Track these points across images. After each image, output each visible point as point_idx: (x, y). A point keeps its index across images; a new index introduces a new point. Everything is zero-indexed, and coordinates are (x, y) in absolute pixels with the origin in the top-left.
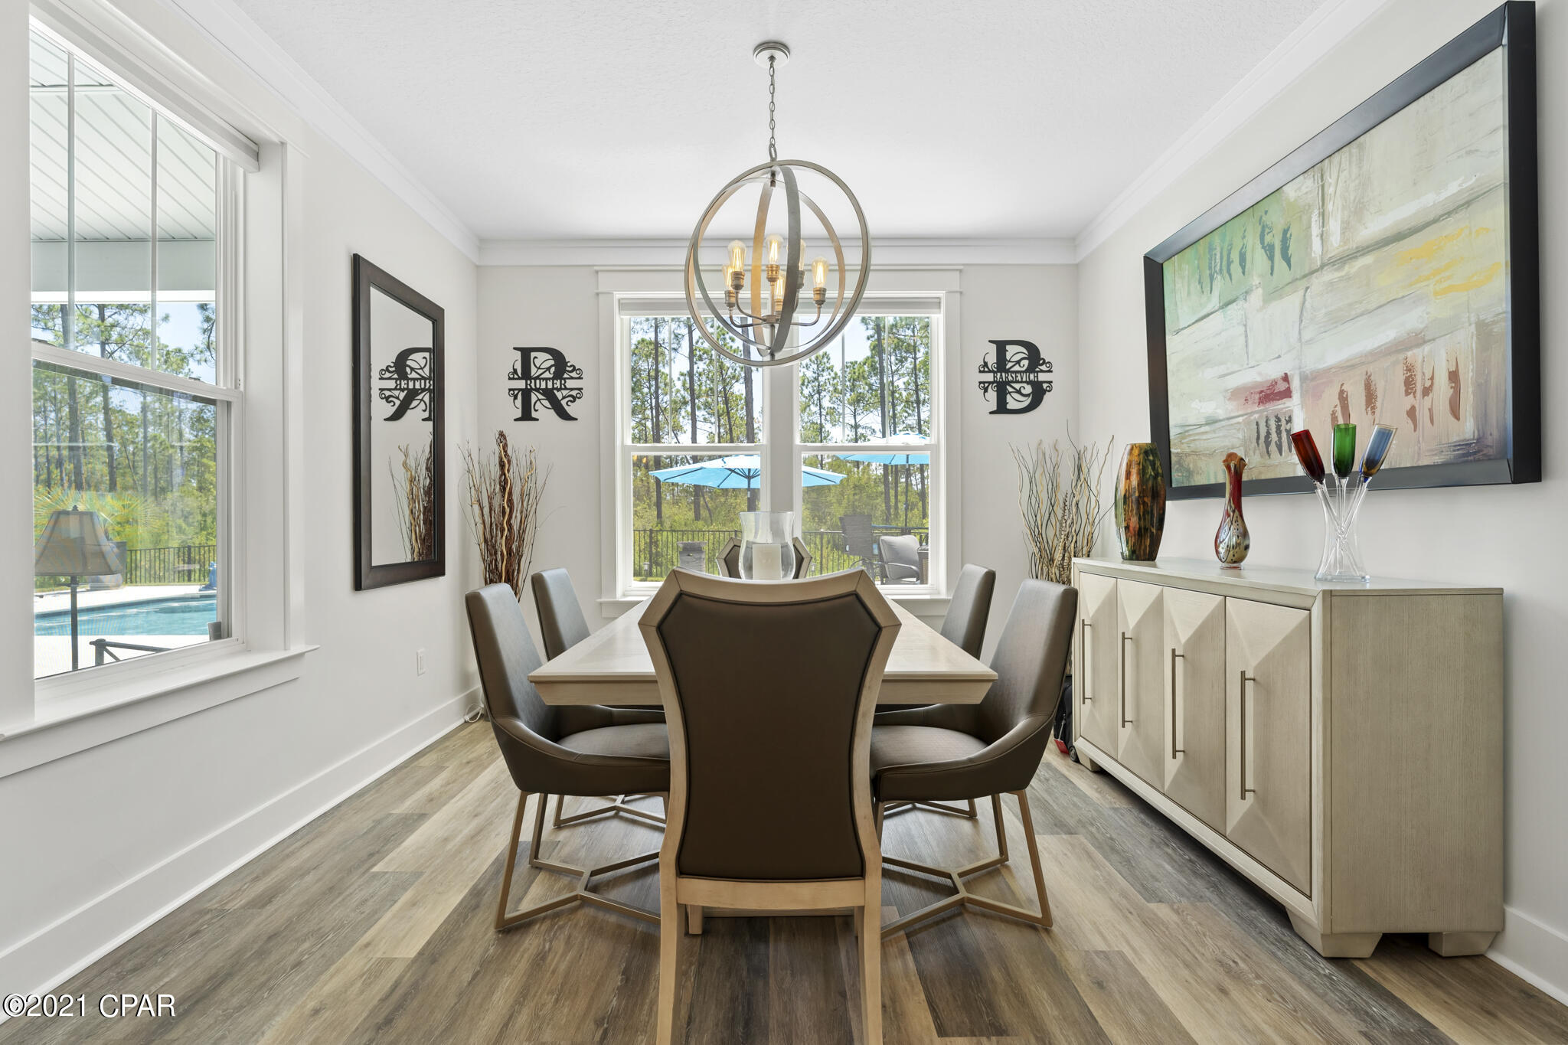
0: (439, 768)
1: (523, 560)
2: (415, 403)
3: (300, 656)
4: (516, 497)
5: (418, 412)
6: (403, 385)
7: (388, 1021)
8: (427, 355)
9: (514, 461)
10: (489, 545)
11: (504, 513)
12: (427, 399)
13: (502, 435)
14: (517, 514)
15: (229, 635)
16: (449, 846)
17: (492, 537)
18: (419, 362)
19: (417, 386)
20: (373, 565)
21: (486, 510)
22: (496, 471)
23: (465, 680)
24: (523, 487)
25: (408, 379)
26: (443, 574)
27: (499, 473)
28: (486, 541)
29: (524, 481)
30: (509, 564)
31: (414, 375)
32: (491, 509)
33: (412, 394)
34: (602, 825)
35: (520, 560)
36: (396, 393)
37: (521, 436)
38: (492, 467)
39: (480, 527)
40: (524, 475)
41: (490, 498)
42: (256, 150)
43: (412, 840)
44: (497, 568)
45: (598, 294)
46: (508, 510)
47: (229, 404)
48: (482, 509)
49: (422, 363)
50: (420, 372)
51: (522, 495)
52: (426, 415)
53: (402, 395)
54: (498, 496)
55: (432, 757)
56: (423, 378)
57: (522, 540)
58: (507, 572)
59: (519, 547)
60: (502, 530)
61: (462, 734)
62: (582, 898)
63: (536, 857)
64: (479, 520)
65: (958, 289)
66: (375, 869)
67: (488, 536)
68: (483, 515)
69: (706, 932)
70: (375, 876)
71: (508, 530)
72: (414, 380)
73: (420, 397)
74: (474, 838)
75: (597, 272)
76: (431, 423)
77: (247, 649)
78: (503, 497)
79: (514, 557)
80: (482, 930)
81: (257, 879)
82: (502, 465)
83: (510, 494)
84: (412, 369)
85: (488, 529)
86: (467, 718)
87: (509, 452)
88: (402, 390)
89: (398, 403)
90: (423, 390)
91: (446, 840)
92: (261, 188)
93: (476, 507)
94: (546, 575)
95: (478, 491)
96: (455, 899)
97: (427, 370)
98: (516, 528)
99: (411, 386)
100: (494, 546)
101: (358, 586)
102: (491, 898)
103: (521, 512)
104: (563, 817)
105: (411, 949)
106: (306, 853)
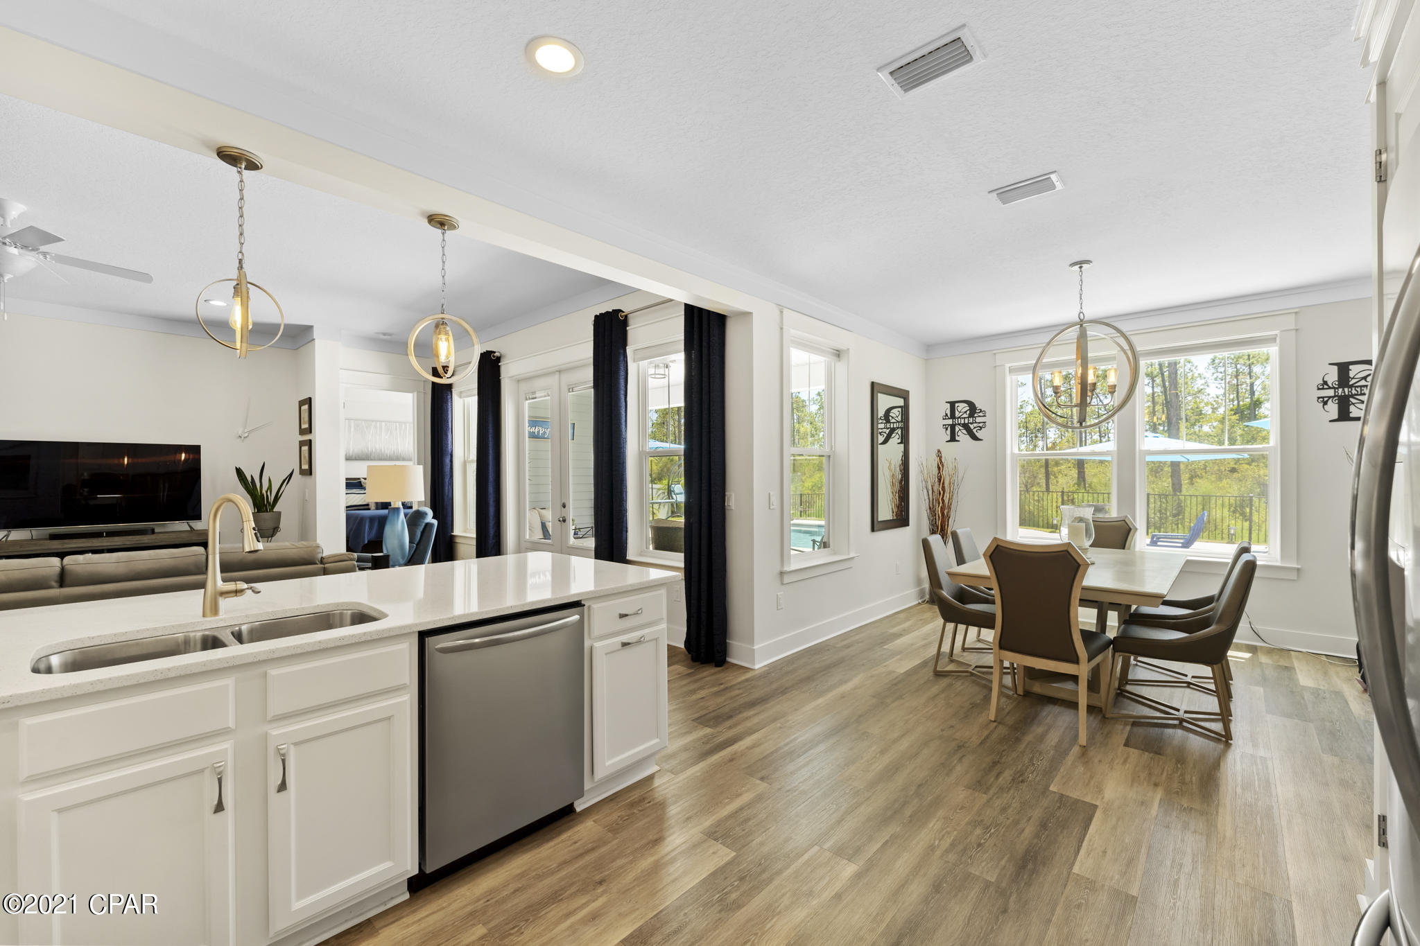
0: (907, 619)
1: (950, 520)
2: (893, 435)
3: (852, 558)
4: (946, 485)
5: (895, 439)
6: (888, 426)
7: (895, 685)
8: (900, 409)
9: (945, 464)
10: (932, 510)
11: (940, 493)
12: (900, 433)
13: (939, 451)
14: (947, 495)
15: (829, 547)
16: (913, 647)
17: (933, 506)
18: (896, 413)
19: (895, 426)
20: (879, 520)
21: (930, 492)
22: (935, 471)
23: (919, 582)
24: (950, 479)
25: (890, 423)
26: (908, 525)
27: (937, 472)
28: (930, 508)
29: (951, 477)
30: (943, 523)
31: (893, 421)
32: (933, 491)
33: (892, 430)
34: (985, 655)
35: (948, 520)
36: (885, 430)
37: (950, 451)
38: (934, 468)
39: (927, 501)
40: (951, 473)
41: (932, 486)
42: (838, 354)
43: (899, 642)
44: (936, 523)
45: (995, 367)
46: (942, 492)
47: (829, 456)
48: (928, 492)
49: (898, 413)
50: (896, 418)
51: (950, 484)
52: (899, 441)
53: (887, 431)
54: (937, 484)
55: (902, 616)
56: (899, 422)
57: (949, 508)
58: (941, 526)
59: (948, 512)
60: (939, 504)
61: (918, 608)
62: (971, 672)
63: (952, 656)
64: (926, 497)
65: (1293, 327)
66: (885, 647)
67: (932, 507)
68: (928, 495)
69: (1024, 696)
70: (885, 649)
71: (942, 503)
72: (893, 423)
73: (896, 432)
74: (925, 646)
75: (995, 354)
76: (902, 445)
77: (835, 553)
78: (940, 485)
79: (945, 518)
80: (928, 673)
81: (842, 640)
82: (939, 468)
83: (943, 483)
84: (892, 417)
85: (931, 503)
86: (920, 601)
87: (943, 460)
88: (888, 429)
89: (885, 435)
90: (898, 428)
91: (912, 645)
92: (841, 368)
93: (925, 490)
94: (958, 531)
95: (926, 482)
96: (917, 662)
97: (900, 417)
98: (946, 501)
99: (892, 426)
100: (934, 511)
101: (873, 530)
102: (932, 665)
103: (950, 493)
104: (966, 646)
105: (902, 670)
106: (857, 637)
